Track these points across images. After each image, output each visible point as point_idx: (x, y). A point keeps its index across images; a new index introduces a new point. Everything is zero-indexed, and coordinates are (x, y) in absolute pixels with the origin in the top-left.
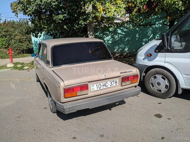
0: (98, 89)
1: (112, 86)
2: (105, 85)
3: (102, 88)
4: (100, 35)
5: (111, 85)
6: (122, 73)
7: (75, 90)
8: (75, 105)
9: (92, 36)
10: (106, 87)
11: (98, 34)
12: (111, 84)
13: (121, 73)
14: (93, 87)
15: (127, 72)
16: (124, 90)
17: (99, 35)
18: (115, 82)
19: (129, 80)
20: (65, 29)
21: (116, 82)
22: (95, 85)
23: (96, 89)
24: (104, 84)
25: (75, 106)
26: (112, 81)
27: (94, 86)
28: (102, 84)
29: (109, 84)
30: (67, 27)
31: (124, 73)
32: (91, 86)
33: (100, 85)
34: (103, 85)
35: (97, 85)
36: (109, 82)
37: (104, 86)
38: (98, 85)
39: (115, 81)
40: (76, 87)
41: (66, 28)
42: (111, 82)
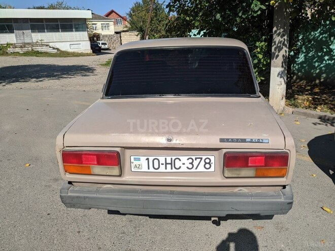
0: (152, 169)
1: (193, 170)
2: (171, 164)
3: (162, 169)
4: (322, 37)
5: (190, 166)
6: (227, 140)
7: (84, 159)
8: (86, 195)
9: (282, 37)
10: (174, 170)
11: (317, 35)
12: (192, 163)
13: (222, 140)
14: (137, 163)
15: (244, 141)
16: (237, 190)
17: (319, 36)
18: (203, 163)
19: (247, 166)
20: (218, 20)
21: (207, 161)
22: (143, 159)
23: (145, 168)
24: (169, 161)
25: (85, 198)
26: (194, 158)
27: (139, 160)
28: (162, 160)
29: (183, 162)
30: (221, 17)
31: (233, 141)
32: (132, 158)
33: (156, 162)
34: (166, 164)
35: (148, 159)
36: (184, 159)
37: (169, 166)
38: (151, 159)
39: (204, 158)
40: (89, 154)
41: (220, 20)
42: (190, 161)
